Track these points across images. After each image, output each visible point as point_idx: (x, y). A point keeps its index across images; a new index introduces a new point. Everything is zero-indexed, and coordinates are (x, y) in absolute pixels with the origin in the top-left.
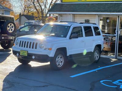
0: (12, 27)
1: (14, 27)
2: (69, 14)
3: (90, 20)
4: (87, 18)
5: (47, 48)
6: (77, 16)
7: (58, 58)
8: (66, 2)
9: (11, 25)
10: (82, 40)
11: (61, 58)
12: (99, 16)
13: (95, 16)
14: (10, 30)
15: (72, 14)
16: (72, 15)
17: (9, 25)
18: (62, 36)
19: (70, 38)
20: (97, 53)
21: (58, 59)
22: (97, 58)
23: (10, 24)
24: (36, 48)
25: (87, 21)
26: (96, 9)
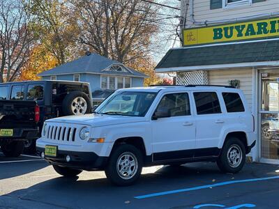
0: (83, 105)
1: (86, 105)
2: (198, 70)
3: (241, 80)
4: (233, 77)
5: (93, 139)
6: (215, 73)
7: (123, 159)
8: (190, 46)
9: (79, 100)
10: (187, 122)
11: (131, 159)
12: (259, 71)
13: (250, 71)
14: (78, 111)
15: (203, 70)
16: (202, 72)
17: (75, 100)
18: (137, 113)
19: (154, 118)
20: (235, 151)
21: (121, 162)
22: (235, 162)
23: (77, 99)
24: (73, 140)
25: (234, 84)
26: (249, 55)
